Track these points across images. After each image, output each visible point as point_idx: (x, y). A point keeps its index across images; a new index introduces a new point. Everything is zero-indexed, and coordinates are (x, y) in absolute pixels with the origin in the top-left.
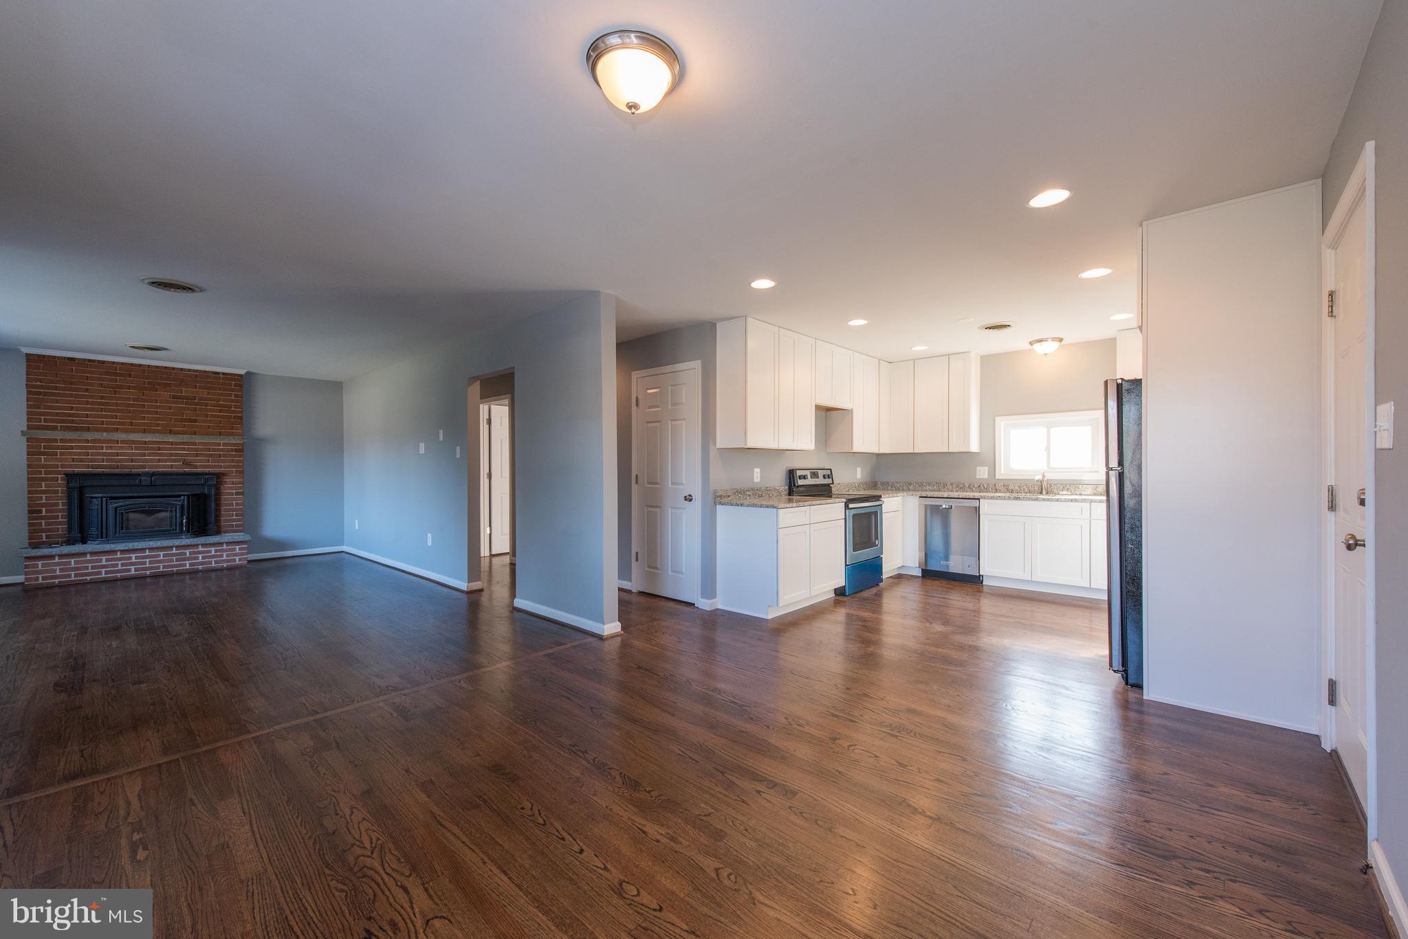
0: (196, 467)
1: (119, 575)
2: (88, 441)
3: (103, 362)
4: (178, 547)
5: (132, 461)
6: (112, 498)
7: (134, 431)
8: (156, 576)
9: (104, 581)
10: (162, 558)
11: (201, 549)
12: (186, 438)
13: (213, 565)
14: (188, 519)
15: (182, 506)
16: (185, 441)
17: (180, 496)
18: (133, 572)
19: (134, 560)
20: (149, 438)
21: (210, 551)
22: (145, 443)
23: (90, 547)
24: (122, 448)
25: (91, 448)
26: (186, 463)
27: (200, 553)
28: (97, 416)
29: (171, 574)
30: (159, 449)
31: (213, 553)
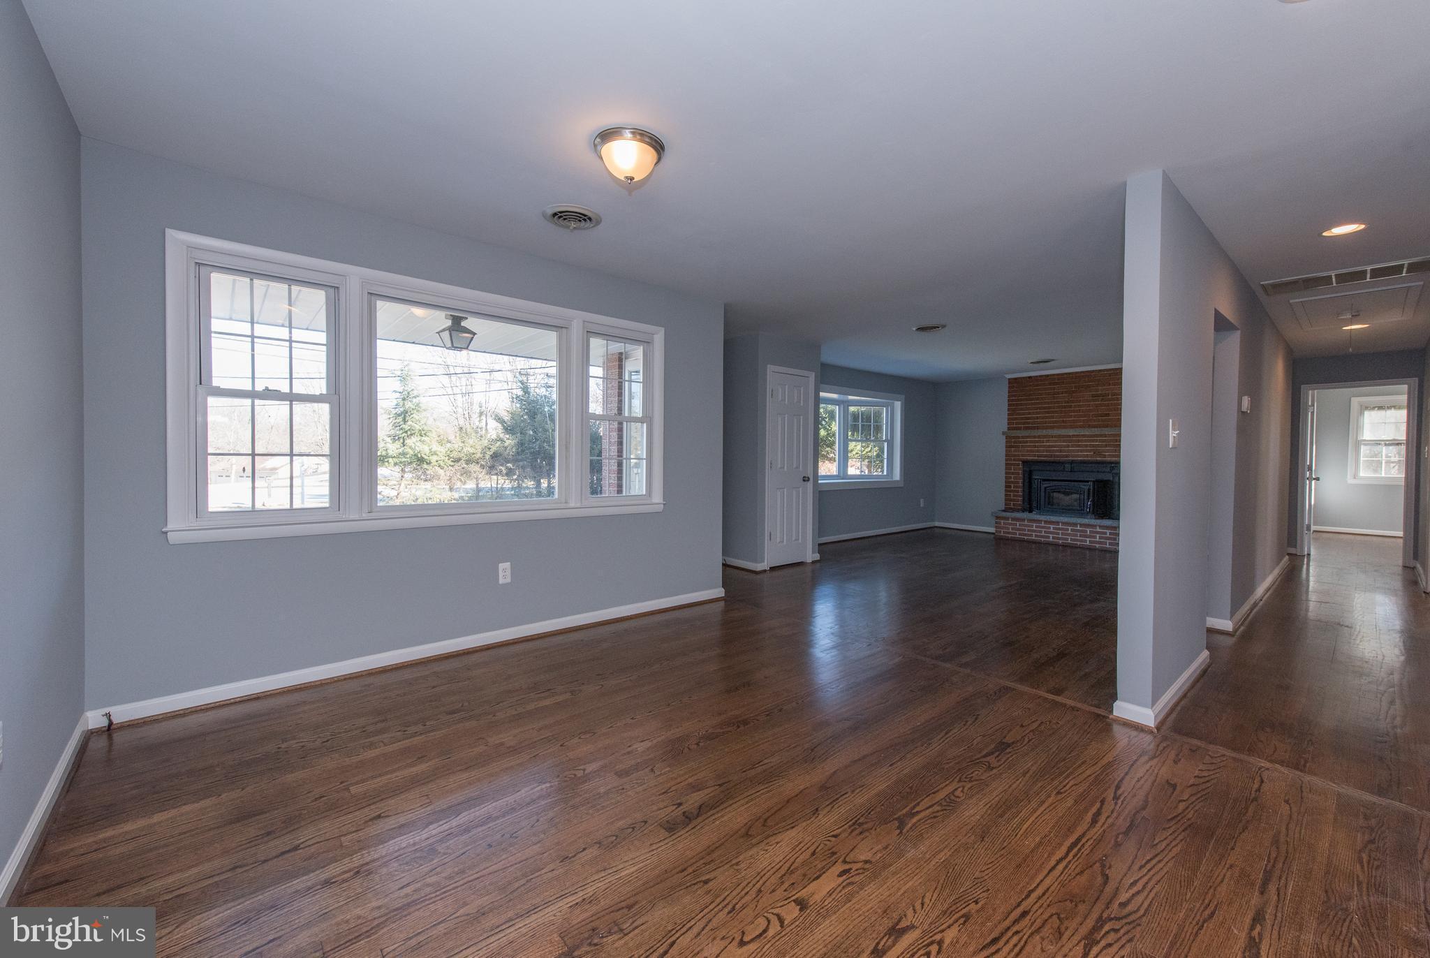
0: (1105, 456)
1: (1043, 539)
2: (1035, 437)
3: (1048, 376)
4: (1081, 525)
5: (1061, 451)
6: (1044, 480)
7: (1065, 427)
8: (1065, 546)
9: (1034, 542)
10: (1069, 532)
11: (1098, 530)
12: (1096, 431)
13: (1108, 546)
14: (1093, 501)
15: (1089, 490)
16: (1096, 433)
17: (1088, 482)
18: (1051, 539)
19: (1052, 530)
20: (1071, 432)
21: (1105, 533)
22: (1069, 436)
23: (1034, 516)
24: (1056, 441)
25: (1037, 442)
26: (1097, 453)
27: (1098, 533)
28: (1043, 418)
29: (1076, 547)
30: (1079, 441)
31: (1108, 535)
